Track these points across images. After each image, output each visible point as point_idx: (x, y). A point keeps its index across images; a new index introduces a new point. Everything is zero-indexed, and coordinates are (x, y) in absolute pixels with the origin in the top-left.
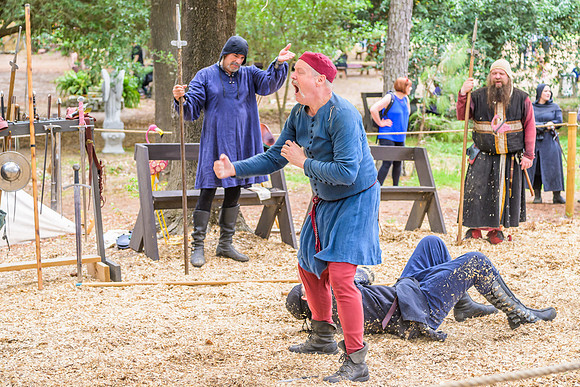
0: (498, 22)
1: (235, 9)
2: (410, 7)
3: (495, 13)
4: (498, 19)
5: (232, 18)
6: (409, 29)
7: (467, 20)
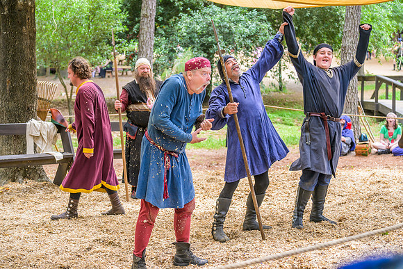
0: (210, 39)
1: (35, 33)
2: (153, 30)
3: (208, 33)
4: (210, 38)
5: (33, 38)
6: (153, 44)
7: (190, 38)
